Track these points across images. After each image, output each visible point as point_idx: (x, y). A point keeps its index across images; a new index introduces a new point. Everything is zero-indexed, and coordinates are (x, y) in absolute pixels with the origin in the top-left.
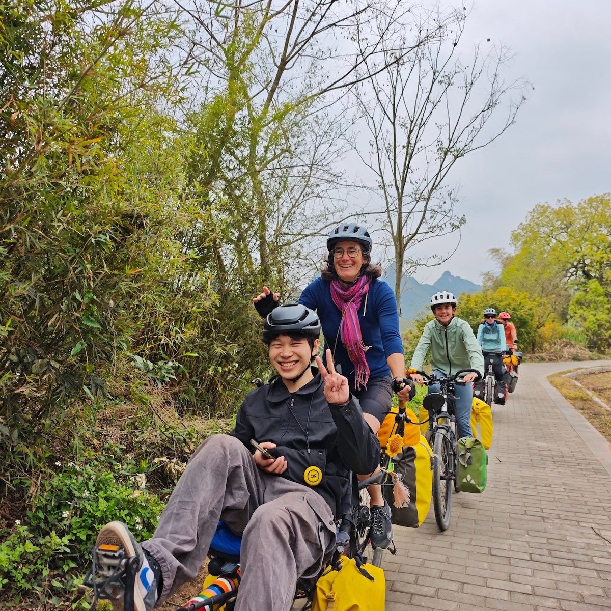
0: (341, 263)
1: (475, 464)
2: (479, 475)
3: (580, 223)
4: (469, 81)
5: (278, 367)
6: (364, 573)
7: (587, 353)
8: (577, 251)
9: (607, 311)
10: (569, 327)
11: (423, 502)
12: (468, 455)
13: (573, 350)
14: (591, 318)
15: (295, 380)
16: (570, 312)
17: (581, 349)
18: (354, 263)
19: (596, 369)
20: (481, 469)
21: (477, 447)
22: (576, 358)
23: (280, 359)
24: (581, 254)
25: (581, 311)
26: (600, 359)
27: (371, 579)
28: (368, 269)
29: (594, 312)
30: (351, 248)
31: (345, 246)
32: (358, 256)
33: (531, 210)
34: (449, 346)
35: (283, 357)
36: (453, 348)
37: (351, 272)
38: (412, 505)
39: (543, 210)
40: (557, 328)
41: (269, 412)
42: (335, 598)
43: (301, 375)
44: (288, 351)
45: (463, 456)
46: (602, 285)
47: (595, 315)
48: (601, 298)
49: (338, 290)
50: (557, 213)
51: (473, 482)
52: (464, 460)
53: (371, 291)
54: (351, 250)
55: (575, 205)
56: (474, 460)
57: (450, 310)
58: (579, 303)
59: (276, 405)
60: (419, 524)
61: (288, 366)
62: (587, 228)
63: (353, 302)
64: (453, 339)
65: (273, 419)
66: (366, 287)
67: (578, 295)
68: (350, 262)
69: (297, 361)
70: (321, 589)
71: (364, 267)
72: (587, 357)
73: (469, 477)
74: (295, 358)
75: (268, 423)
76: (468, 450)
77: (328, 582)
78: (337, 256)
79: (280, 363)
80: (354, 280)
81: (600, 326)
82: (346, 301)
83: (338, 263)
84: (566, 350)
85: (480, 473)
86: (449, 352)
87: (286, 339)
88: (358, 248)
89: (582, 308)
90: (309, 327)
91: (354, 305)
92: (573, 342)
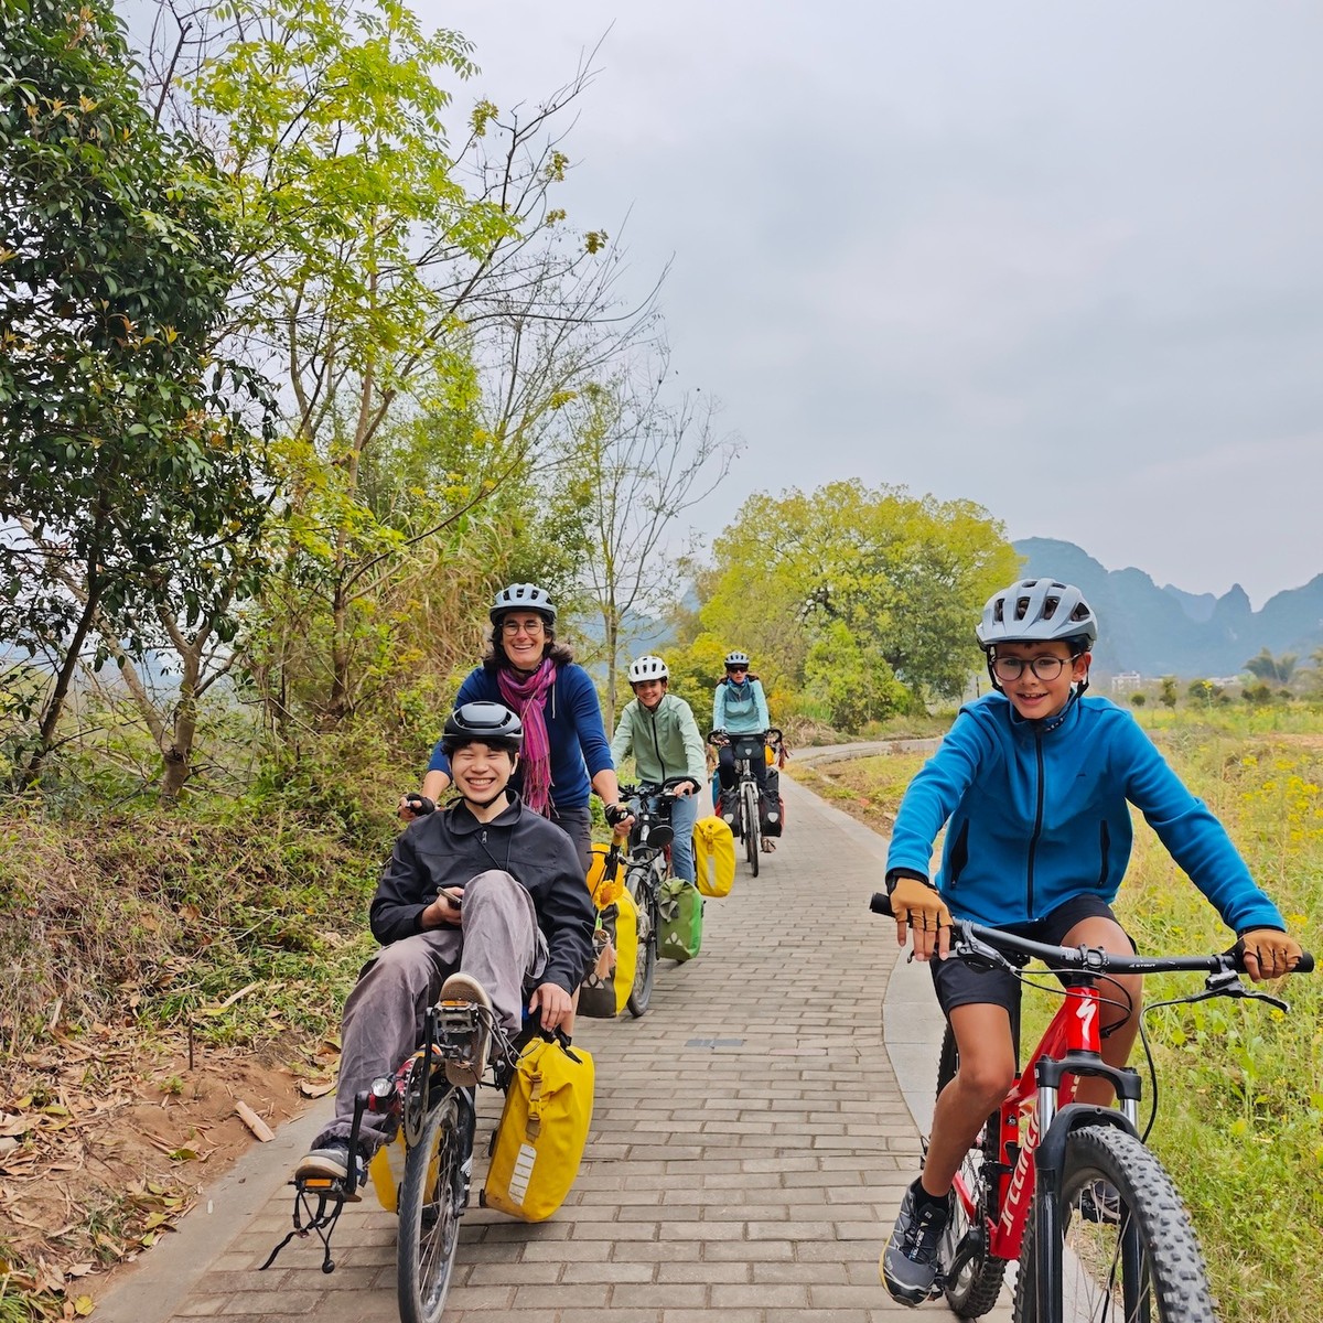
0: (516, 642)
1: (683, 918)
2: (688, 932)
3: (817, 523)
4: (679, 430)
5: (465, 786)
6: (570, 1055)
7: (833, 734)
8: (815, 574)
9: (860, 669)
10: (809, 697)
11: (625, 981)
12: (674, 903)
13: (813, 732)
14: (837, 681)
15: (486, 804)
16: (808, 672)
17: (823, 728)
18: (535, 642)
19: (841, 756)
20: (691, 923)
21: (687, 892)
22: (817, 743)
23: (469, 775)
24: (820, 578)
25: (823, 670)
26: (850, 741)
27: (579, 1061)
28: (553, 651)
29: (840, 671)
30: (529, 622)
31: (521, 620)
32: (538, 631)
33: (743, 506)
34: (659, 739)
35: (474, 772)
36: (665, 741)
37: (531, 656)
38: (609, 986)
39: (760, 504)
40: (789, 698)
41: (450, 848)
42: (543, 1078)
43: (495, 799)
44: (482, 763)
45: (666, 906)
46: (850, 628)
47: (842, 676)
48: (849, 650)
49: (511, 683)
50: (782, 508)
51: (680, 943)
52: (667, 912)
53: (558, 681)
54: (529, 625)
55: (808, 497)
56: (681, 912)
57: (658, 688)
58: (821, 658)
59: (460, 839)
60: (618, 1013)
61: (482, 783)
62: (827, 533)
63: (536, 697)
64: (664, 729)
65: (458, 857)
66: (552, 675)
67: (817, 644)
68: (530, 642)
69: (493, 779)
70: (523, 1070)
71: (548, 647)
72: (832, 739)
73: (674, 936)
74: (490, 774)
75: (451, 862)
76: (674, 897)
77: (531, 1063)
78: (509, 632)
79: (468, 780)
80: (532, 667)
81: (850, 691)
82: (526, 697)
83: (511, 642)
84: (803, 731)
85: (691, 929)
86: (660, 748)
87: (481, 748)
88: (539, 620)
89: (824, 665)
90: (513, 735)
91: (537, 702)
92: (812, 719)
